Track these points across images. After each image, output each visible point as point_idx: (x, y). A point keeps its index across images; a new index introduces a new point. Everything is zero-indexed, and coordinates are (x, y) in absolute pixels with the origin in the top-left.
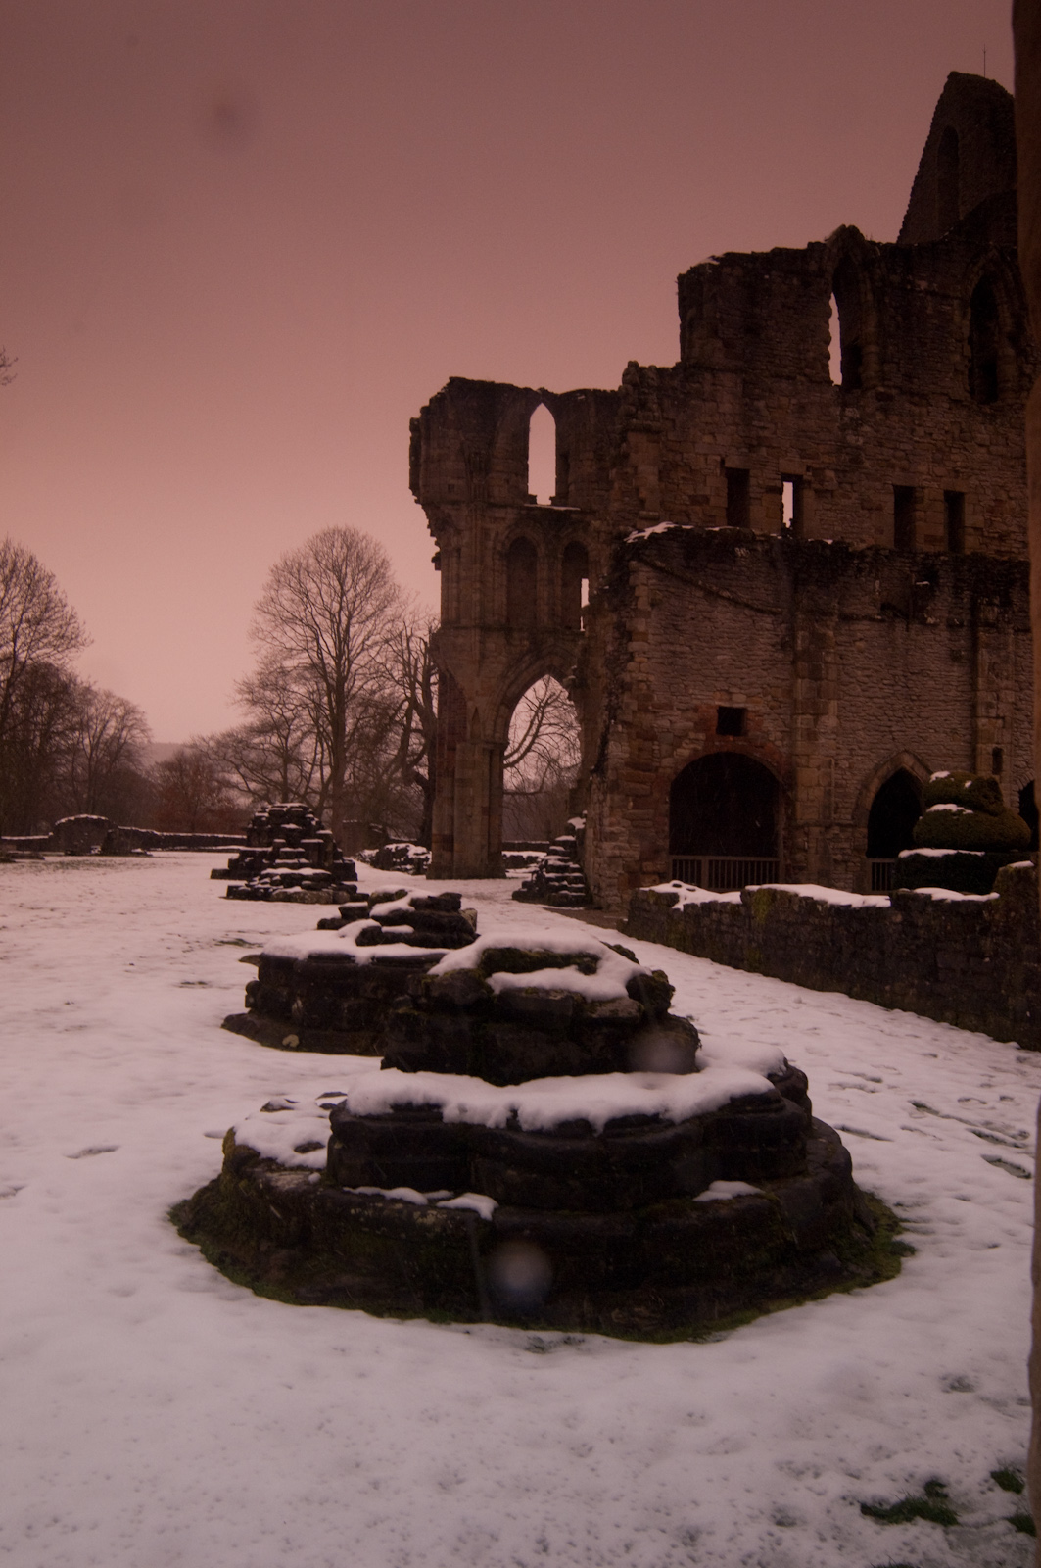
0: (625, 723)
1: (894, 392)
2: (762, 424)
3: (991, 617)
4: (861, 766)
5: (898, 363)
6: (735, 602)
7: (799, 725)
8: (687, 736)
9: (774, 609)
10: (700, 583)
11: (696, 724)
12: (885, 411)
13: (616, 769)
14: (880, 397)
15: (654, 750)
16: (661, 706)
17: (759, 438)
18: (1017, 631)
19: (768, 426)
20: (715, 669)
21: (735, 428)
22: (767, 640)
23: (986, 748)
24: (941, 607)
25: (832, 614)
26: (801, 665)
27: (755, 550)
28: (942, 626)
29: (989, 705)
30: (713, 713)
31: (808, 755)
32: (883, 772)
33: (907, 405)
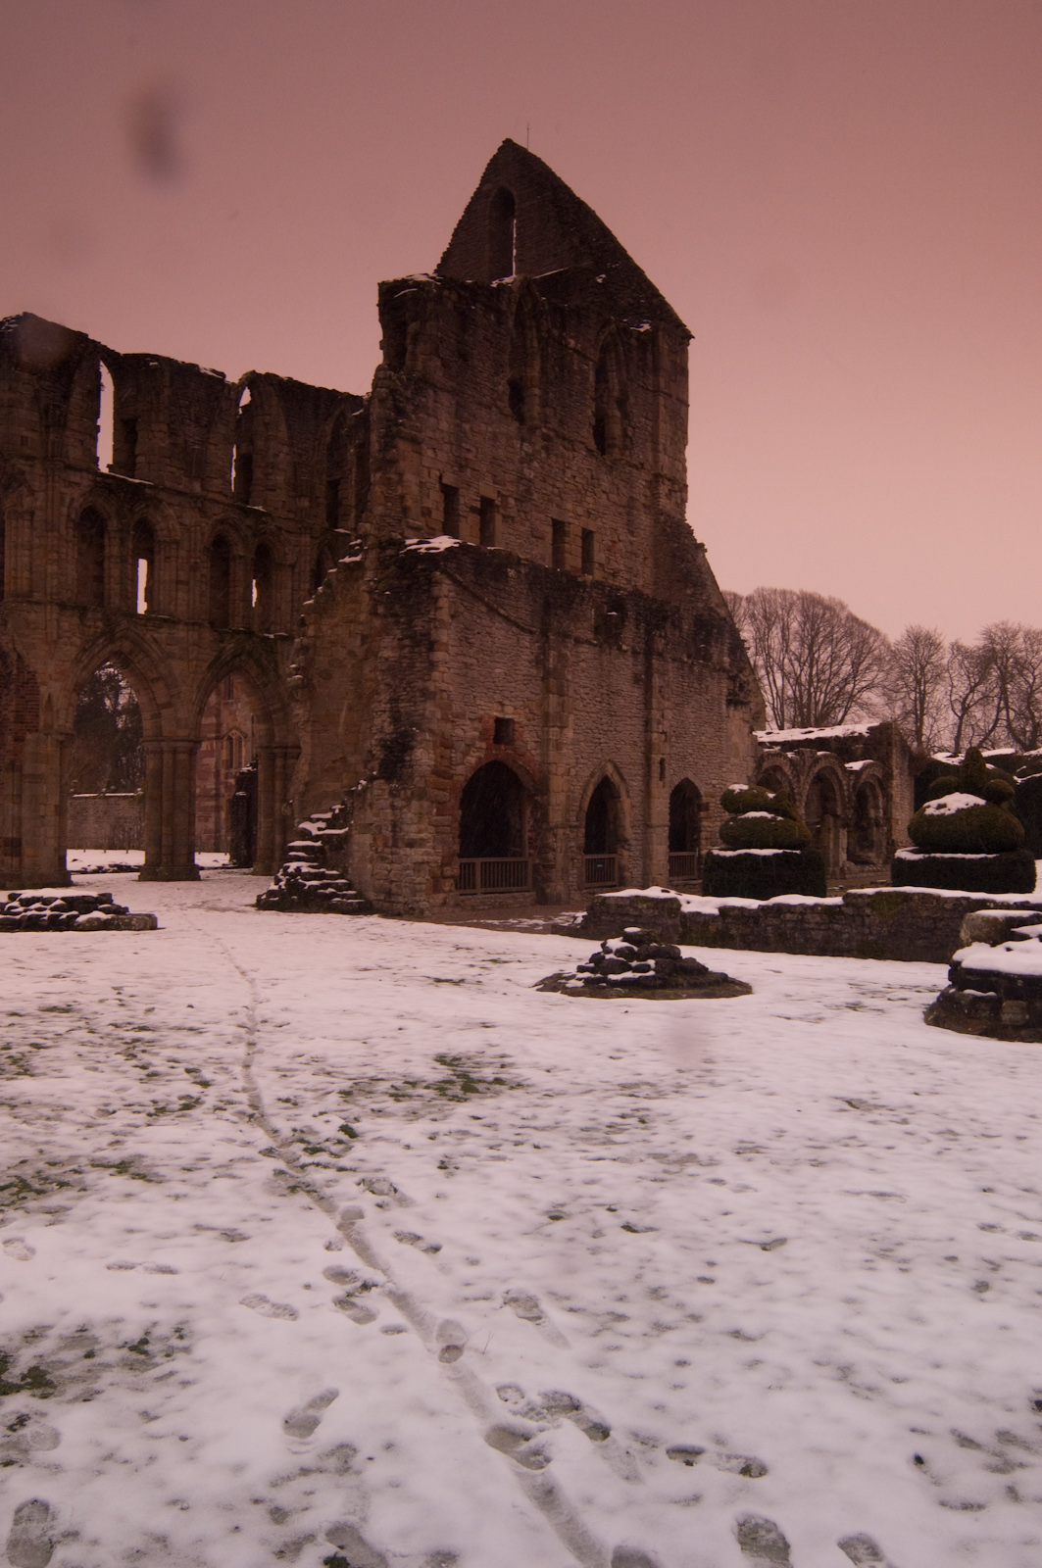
0: (431, 731)
1: (552, 434)
2: (468, 447)
3: (660, 647)
4: (582, 774)
5: (554, 408)
6: (507, 619)
7: (551, 737)
8: (473, 745)
9: (531, 629)
10: (486, 599)
11: (480, 733)
12: (546, 449)
13: (425, 776)
14: (546, 438)
15: (452, 757)
16: (457, 716)
17: (466, 459)
18: (674, 660)
19: (472, 449)
20: (494, 682)
21: (449, 446)
22: (526, 657)
23: (656, 758)
24: (630, 635)
25: (569, 637)
26: (551, 680)
27: (519, 572)
28: (629, 653)
29: (659, 723)
30: (492, 721)
31: (556, 764)
32: (594, 780)
33: (561, 448)
